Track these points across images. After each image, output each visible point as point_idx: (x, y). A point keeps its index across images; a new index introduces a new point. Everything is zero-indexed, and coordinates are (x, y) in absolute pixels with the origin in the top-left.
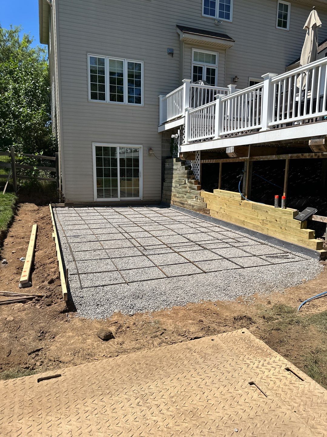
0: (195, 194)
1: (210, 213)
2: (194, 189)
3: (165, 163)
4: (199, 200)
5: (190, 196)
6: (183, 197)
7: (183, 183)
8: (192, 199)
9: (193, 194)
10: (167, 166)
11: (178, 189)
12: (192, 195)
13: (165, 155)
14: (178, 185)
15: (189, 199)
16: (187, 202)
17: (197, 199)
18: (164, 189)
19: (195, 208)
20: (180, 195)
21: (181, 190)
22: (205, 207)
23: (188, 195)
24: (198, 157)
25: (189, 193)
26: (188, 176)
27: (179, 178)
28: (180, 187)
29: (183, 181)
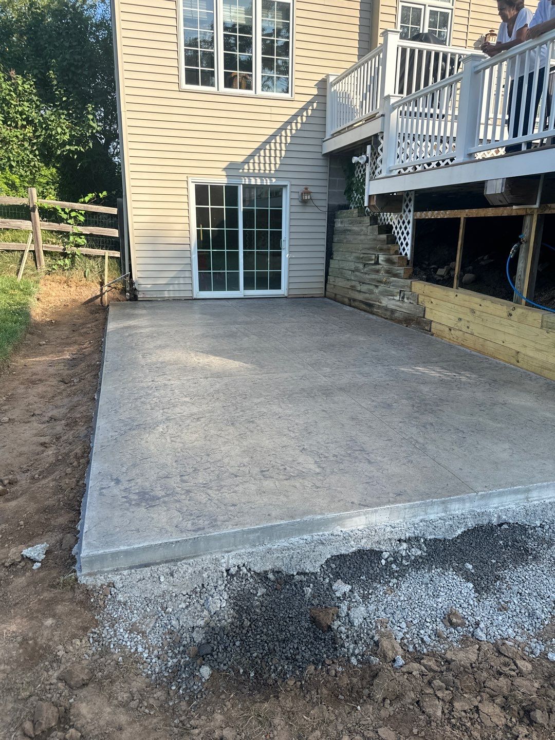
0: (398, 287)
1: (432, 330)
2: (396, 275)
3: (335, 220)
4: (408, 299)
5: (386, 291)
6: (371, 292)
7: (373, 262)
8: (392, 297)
9: (393, 285)
10: (339, 225)
11: (362, 275)
12: (392, 288)
13: (335, 203)
14: (361, 266)
15: (384, 296)
16: (381, 303)
17: (403, 298)
18: (330, 274)
19: (397, 315)
20: (364, 288)
21: (367, 276)
22: (422, 315)
23: (382, 287)
24: (410, 205)
25: (385, 283)
26: (385, 247)
27: (363, 252)
28: (366, 269)
29: (373, 257)
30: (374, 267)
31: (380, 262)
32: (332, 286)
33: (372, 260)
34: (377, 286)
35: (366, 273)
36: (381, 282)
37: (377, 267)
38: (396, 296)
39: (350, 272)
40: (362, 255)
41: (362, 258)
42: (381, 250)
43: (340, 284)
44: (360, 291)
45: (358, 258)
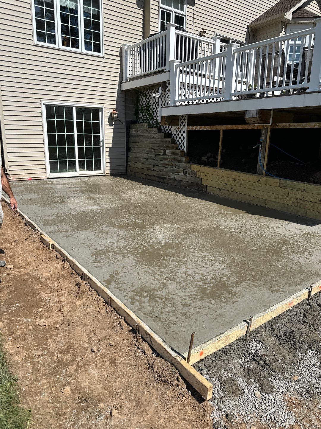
0: (182, 167)
2: (179, 161)
3: (130, 129)
4: (189, 174)
5: (173, 170)
6: (162, 171)
7: (162, 154)
8: (178, 174)
11: (154, 161)
12: (177, 169)
13: (130, 119)
14: (153, 156)
15: (172, 173)
16: (170, 176)
17: (186, 173)
19: (182, 183)
20: (156, 168)
21: (158, 162)
22: (200, 183)
23: (170, 168)
24: (184, 122)
25: (172, 166)
26: (170, 145)
27: (154, 148)
28: (157, 158)
29: (162, 151)
30: (163, 156)
31: (167, 153)
32: (132, 168)
33: (161, 152)
34: (166, 167)
35: (157, 160)
36: (169, 165)
37: (165, 157)
38: (181, 173)
39: (145, 160)
40: (153, 150)
41: (153, 152)
42: (167, 147)
43: (138, 166)
44: (154, 170)
45: (150, 151)
